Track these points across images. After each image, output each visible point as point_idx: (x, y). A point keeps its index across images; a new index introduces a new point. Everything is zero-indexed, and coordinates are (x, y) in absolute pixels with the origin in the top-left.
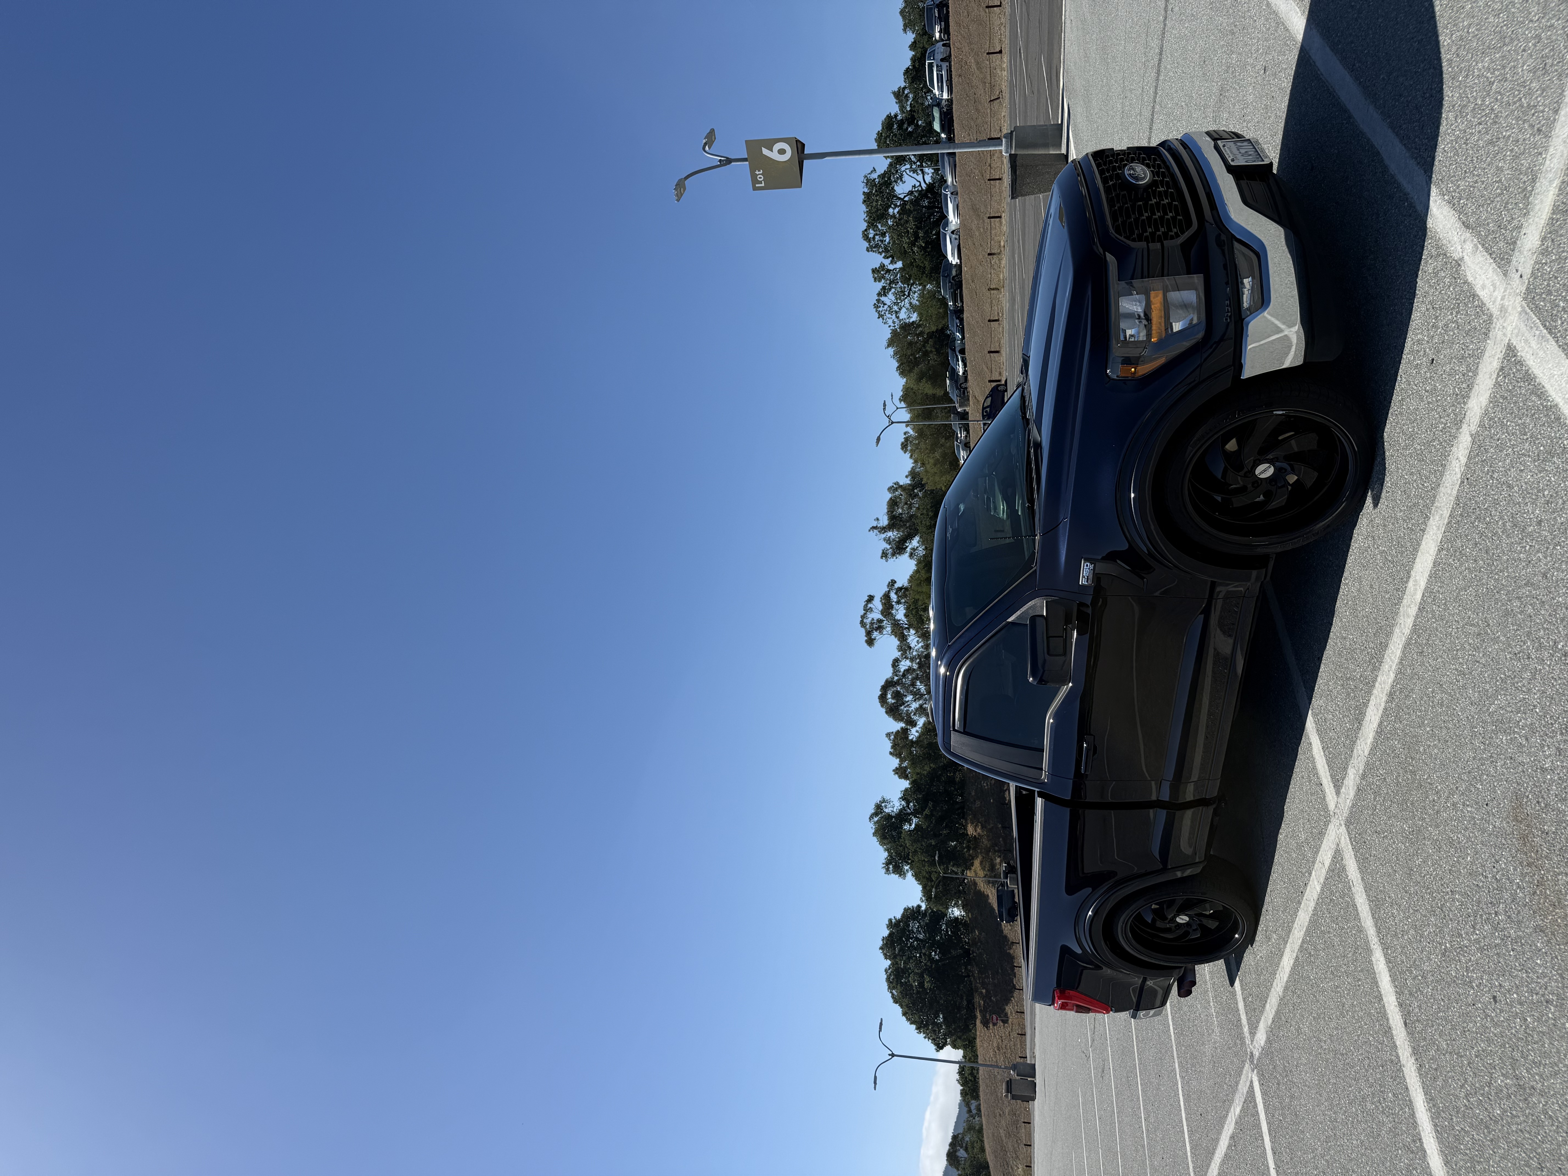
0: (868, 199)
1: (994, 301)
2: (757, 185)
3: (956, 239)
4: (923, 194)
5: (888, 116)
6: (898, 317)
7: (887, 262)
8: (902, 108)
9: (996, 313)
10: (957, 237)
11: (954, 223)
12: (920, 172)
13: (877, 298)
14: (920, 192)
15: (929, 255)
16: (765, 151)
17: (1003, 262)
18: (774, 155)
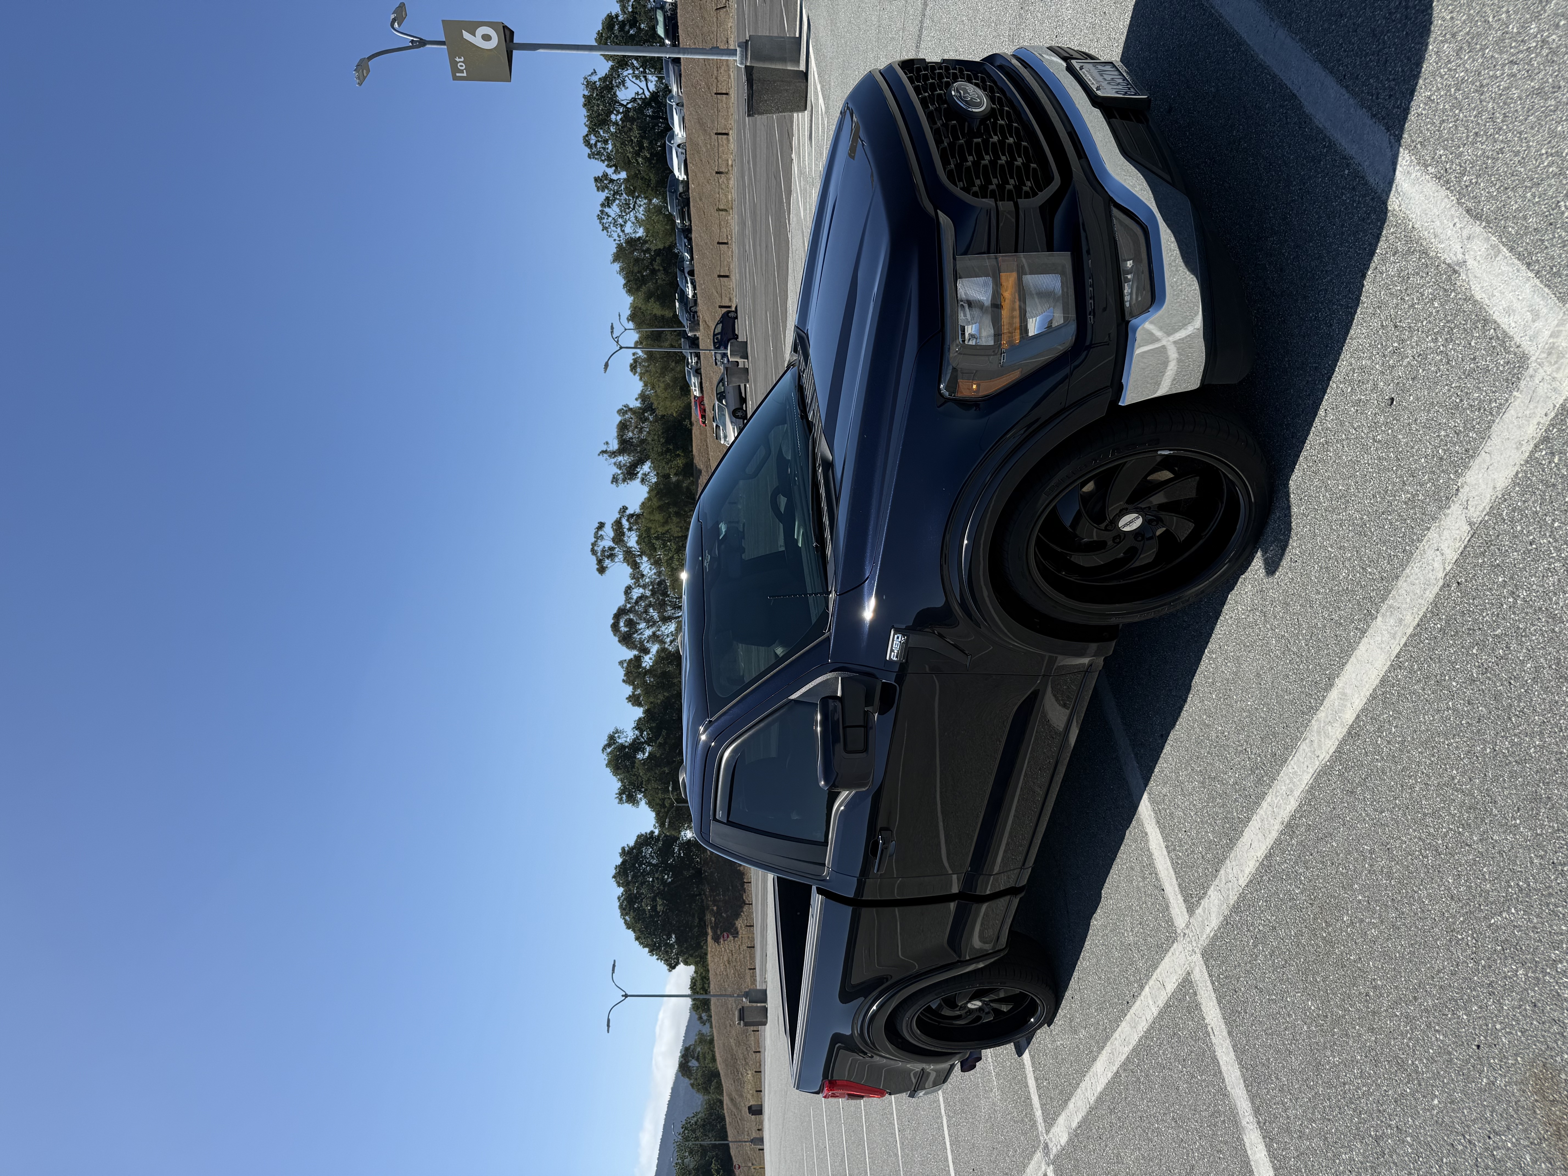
0: (588, 102)
1: (722, 223)
2: (458, 74)
3: (682, 153)
4: (646, 103)
5: (608, 15)
6: (623, 231)
7: (610, 171)
8: (623, 8)
9: (725, 236)
10: (684, 151)
11: (680, 136)
12: (643, 79)
13: (601, 209)
14: (644, 100)
15: (654, 167)
16: (467, 35)
17: (731, 182)
18: (476, 40)
